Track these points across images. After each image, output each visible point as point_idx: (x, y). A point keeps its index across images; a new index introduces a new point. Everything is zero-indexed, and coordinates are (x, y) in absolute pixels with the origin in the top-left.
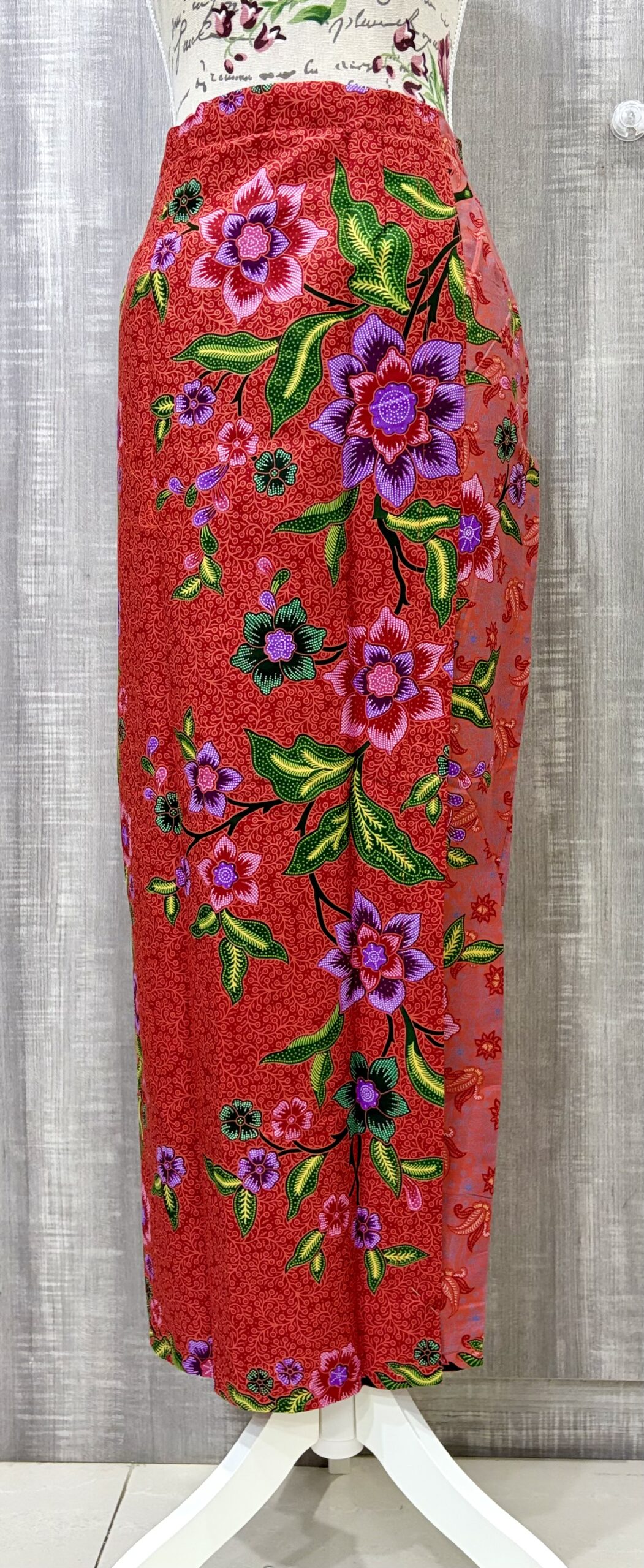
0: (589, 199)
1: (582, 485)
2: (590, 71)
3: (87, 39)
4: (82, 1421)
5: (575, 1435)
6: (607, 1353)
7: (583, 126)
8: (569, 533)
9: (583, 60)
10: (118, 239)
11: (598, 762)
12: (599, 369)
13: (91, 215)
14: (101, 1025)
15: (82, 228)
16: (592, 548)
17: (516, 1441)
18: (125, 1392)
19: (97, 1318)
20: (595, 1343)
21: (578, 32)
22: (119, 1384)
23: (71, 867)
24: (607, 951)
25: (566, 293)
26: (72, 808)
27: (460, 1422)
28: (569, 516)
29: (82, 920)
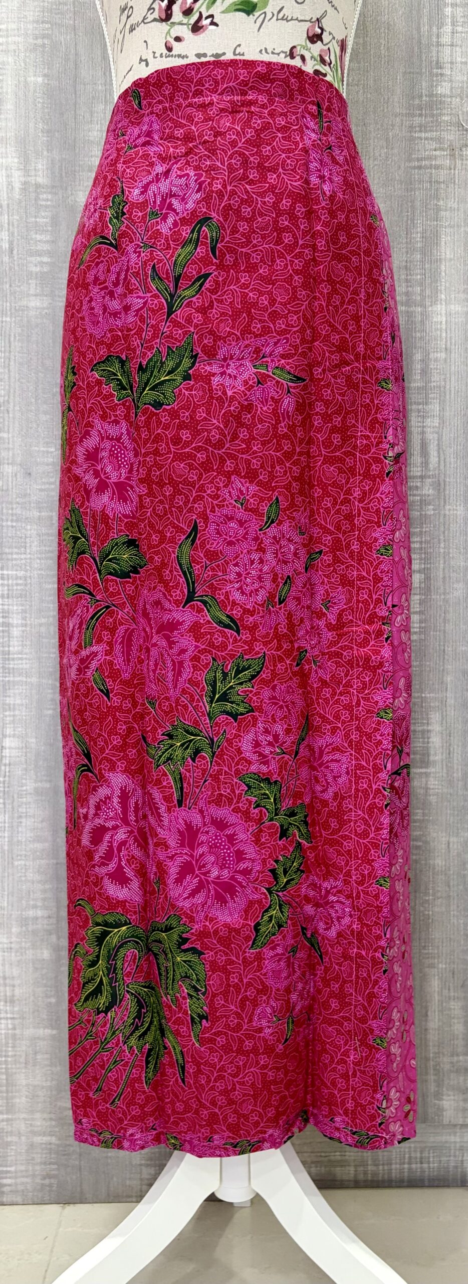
0: (442, 175)
1: (434, 407)
2: (444, 71)
3: (30, 26)
4: (22, 1171)
5: (421, 1168)
6: (448, 1103)
7: (437, 115)
8: (424, 445)
9: (437, 62)
10: (56, 194)
11: (445, 632)
12: (449, 314)
13: (33, 173)
14: (38, 846)
15: (25, 183)
16: (442, 458)
17: (375, 1174)
18: (58, 1145)
19: (35, 1086)
20: (438, 1095)
21: (435, 40)
22: (54, 1140)
23: (14, 716)
24: (451, 783)
25: (423, 253)
26: (16, 667)
27: (330, 1161)
28: (423, 433)
29: (23, 759)
